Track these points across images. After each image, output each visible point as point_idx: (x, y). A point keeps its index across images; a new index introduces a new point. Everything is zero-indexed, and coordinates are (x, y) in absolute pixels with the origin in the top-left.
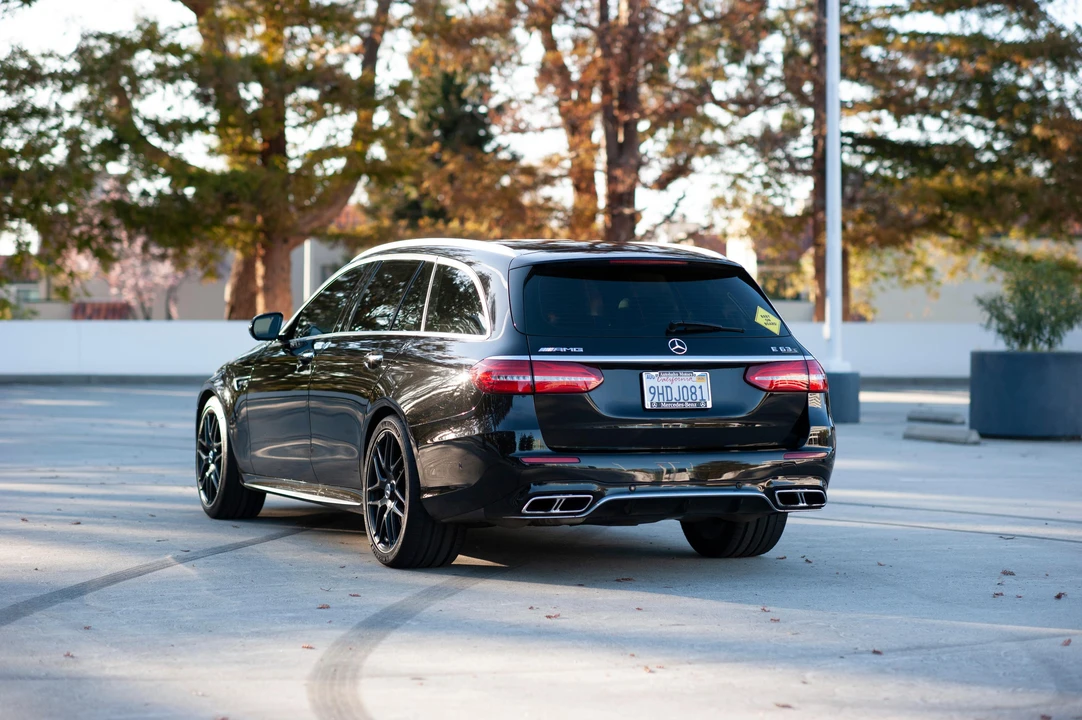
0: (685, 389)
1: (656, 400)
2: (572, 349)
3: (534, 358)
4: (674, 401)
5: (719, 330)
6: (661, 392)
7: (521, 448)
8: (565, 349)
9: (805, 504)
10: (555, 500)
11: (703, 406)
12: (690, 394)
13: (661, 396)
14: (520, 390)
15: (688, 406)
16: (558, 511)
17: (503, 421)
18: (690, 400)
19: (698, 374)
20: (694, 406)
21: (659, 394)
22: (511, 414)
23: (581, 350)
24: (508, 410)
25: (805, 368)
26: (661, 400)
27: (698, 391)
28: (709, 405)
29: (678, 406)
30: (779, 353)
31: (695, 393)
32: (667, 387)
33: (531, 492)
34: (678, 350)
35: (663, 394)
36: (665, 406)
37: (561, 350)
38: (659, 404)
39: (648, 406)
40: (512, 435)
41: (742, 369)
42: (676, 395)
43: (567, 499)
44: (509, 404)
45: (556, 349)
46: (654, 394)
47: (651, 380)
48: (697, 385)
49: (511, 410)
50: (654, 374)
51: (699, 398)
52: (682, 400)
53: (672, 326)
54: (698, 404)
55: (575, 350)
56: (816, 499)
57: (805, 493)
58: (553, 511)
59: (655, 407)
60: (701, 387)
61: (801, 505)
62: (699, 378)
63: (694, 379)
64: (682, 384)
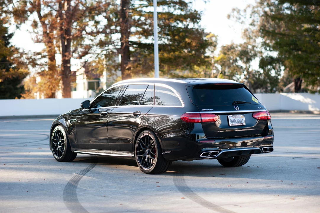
0: (239, 120)
1: (232, 123)
2: (210, 110)
3: (201, 112)
5: (245, 103)
6: (233, 121)
7: (197, 139)
8: (209, 110)
9: (269, 151)
10: (209, 153)
14: (196, 122)
15: (240, 125)
16: (210, 156)
17: (192, 131)
18: (240, 123)
19: (241, 115)
20: (241, 125)
22: (194, 129)
23: (213, 110)
24: (193, 128)
27: (242, 120)
28: (245, 124)
29: (237, 125)
30: (260, 109)
32: (234, 119)
33: (202, 151)
34: (237, 109)
36: (234, 125)
37: (208, 110)
39: (230, 125)
40: (195, 135)
41: (252, 114)
42: (237, 122)
43: (212, 152)
44: (193, 126)
45: (206, 110)
46: (231, 121)
47: (230, 118)
49: (194, 128)
50: (231, 116)
51: (242, 122)
53: (234, 102)
54: (242, 124)
55: (211, 110)
56: (271, 150)
57: (269, 148)
58: (208, 156)
59: (232, 125)
60: (242, 119)
61: (268, 151)
62: (242, 116)
63: (241, 117)
64: (238, 118)
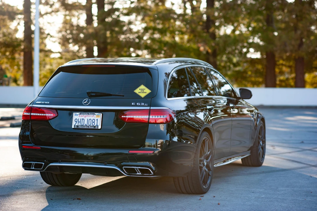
0: (90, 120)
1: (77, 124)
3: (33, 106)
4: (84, 125)
6: (79, 121)
9: (140, 174)
11: (96, 128)
12: (92, 122)
13: (79, 123)
15: (90, 127)
18: (91, 125)
19: (97, 114)
20: (93, 128)
21: (78, 122)
25: (149, 113)
26: (79, 125)
27: (96, 121)
28: (100, 127)
29: (86, 127)
30: (136, 106)
31: (94, 122)
32: (82, 119)
35: (80, 122)
36: (80, 127)
38: (78, 126)
39: (73, 127)
42: (86, 123)
43: (35, 164)
46: (76, 122)
47: (76, 116)
48: (96, 119)
50: (78, 113)
51: (96, 124)
52: (88, 125)
53: (89, 93)
54: (95, 126)
58: (32, 168)
59: (76, 127)
60: (97, 120)
61: (138, 174)
62: (98, 116)
63: (95, 116)
64: (89, 118)
